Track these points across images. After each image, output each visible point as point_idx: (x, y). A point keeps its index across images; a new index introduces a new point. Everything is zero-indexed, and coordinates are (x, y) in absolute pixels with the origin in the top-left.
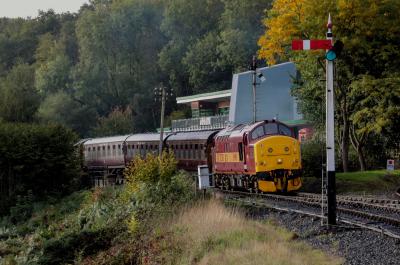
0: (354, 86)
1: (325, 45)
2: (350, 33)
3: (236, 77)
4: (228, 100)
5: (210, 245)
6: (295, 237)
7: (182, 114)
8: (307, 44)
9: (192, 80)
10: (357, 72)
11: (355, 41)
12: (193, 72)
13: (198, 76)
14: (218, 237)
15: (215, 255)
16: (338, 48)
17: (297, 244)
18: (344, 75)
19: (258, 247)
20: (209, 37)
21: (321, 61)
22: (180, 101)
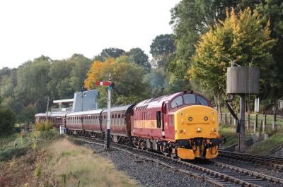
0: (118, 99)
1: (108, 84)
2: (118, 80)
3: (75, 94)
4: (72, 102)
5: (63, 155)
6: (95, 152)
7: (55, 106)
8: (101, 83)
9: (59, 94)
10: (119, 94)
11: (119, 83)
12: (60, 91)
14: (66, 152)
15: (64, 158)
16: (113, 85)
17: (95, 155)
18: (115, 95)
19: (81, 156)
20: (66, 79)
21: (107, 90)
22: (55, 102)
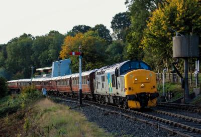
0: (87, 65)
1: (79, 54)
2: (86, 51)
3: (53, 63)
4: (51, 69)
5: (45, 111)
6: (70, 108)
7: (38, 73)
8: (74, 54)
9: (41, 64)
10: (88, 62)
11: (87, 53)
12: (41, 61)
13: (43, 62)
14: (48, 108)
15: (47, 113)
16: (82, 55)
17: (71, 110)
18: (84, 62)
19: (60, 111)
20: (46, 51)
21: (78, 59)
22: (37, 70)
